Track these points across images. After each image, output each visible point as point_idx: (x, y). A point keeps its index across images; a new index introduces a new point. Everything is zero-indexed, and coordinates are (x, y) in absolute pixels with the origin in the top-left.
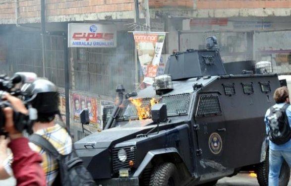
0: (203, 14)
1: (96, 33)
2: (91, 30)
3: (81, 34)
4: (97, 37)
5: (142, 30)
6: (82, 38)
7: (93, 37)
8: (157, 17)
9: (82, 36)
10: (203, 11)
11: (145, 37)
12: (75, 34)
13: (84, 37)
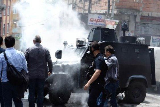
0: (145, 14)
1: (101, 19)
2: (99, 17)
3: (94, 19)
4: (101, 21)
5: (109, 19)
6: (94, 21)
7: (99, 21)
8: (120, 13)
9: (94, 20)
10: (145, 12)
11: (110, 22)
12: (91, 19)
13: (95, 21)
